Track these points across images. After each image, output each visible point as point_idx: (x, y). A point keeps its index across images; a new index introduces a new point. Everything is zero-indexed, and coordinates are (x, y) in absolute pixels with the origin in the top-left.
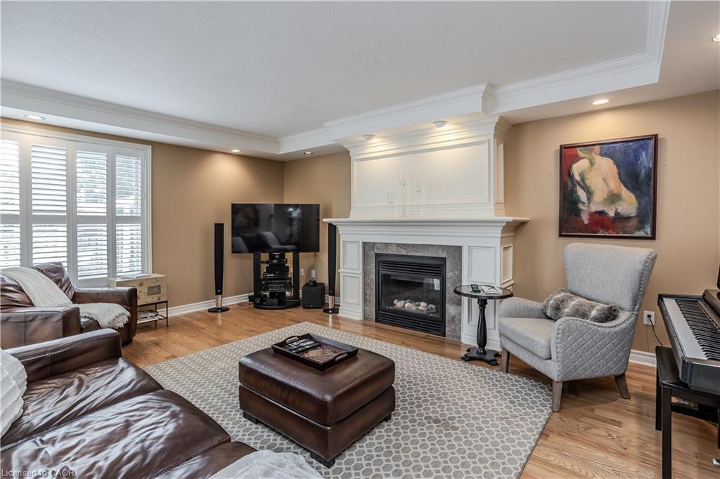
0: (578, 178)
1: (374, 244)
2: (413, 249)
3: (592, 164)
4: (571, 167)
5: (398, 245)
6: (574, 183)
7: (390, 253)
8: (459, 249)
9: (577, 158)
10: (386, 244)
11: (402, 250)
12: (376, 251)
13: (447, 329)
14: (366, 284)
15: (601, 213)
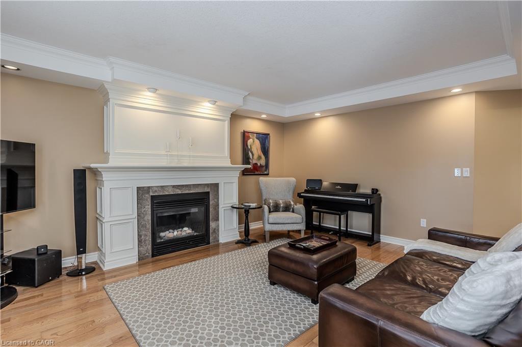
0: (249, 147)
1: (149, 187)
2: (187, 188)
3: (254, 142)
4: (247, 141)
5: (174, 186)
6: (249, 150)
7: (167, 193)
8: (216, 186)
9: (249, 138)
10: (162, 187)
11: (178, 190)
12: (151, 194)
13: (211, 238)
14: (140, 226)
15: (256, 164)
